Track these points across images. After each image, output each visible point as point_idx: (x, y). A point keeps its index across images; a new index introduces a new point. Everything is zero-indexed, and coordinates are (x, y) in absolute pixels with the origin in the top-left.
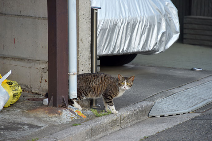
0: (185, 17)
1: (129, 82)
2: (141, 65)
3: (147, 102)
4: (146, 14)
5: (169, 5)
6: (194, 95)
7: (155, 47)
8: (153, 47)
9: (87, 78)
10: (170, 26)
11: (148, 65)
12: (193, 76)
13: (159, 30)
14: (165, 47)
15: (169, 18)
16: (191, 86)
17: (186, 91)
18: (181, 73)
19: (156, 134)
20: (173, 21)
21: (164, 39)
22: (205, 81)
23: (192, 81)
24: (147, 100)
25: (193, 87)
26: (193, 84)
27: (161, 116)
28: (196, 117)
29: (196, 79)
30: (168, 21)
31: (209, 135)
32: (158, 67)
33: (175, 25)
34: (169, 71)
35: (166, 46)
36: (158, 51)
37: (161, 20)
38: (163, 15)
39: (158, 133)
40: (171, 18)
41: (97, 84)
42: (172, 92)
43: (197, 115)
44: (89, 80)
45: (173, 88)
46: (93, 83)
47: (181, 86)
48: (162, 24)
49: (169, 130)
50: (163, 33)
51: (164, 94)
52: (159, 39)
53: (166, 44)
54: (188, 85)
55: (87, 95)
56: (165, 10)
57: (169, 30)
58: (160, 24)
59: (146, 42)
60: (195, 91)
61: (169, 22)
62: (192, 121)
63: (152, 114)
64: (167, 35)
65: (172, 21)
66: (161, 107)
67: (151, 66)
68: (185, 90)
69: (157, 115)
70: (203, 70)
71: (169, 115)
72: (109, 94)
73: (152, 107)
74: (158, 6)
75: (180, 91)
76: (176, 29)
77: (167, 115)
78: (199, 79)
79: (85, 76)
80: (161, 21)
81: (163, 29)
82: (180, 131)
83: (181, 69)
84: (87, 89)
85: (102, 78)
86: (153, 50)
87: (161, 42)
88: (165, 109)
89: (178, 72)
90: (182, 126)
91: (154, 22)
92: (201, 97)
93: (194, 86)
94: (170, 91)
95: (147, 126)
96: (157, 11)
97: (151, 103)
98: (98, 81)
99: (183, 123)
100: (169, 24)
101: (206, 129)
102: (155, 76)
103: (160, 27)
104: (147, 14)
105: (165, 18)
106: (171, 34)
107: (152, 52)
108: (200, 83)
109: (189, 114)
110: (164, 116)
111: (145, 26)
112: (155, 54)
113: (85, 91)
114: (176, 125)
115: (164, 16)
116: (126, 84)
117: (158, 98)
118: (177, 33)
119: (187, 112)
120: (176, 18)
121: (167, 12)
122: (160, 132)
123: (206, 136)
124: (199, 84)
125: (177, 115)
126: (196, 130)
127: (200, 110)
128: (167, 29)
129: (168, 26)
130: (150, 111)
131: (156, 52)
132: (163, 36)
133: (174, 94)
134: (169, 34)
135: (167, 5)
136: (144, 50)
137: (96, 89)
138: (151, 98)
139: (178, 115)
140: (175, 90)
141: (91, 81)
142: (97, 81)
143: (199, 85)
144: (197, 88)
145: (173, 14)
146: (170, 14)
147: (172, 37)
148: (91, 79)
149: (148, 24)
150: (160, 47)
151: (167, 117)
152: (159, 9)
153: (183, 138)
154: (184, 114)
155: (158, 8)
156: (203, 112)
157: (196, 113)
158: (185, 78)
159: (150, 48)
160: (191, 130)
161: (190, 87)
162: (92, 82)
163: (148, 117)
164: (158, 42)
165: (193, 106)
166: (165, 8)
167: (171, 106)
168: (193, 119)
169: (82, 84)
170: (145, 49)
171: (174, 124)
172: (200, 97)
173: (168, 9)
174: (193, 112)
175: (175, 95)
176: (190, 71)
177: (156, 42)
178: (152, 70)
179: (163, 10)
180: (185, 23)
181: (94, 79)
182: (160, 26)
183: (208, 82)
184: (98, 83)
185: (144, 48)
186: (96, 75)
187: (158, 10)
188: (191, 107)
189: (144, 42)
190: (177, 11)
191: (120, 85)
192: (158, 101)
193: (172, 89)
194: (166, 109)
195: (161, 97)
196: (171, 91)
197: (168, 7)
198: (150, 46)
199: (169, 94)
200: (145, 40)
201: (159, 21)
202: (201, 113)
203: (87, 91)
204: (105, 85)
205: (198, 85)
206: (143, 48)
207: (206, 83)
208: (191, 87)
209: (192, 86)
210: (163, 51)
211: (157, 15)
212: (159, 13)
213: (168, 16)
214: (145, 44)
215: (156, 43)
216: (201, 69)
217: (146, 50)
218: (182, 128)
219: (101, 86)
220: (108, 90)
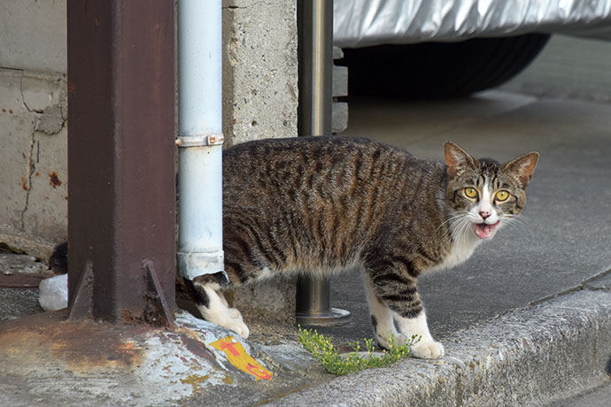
1: (505, 185)
2: (572, 96)
3: (602, 294)
9: (280, 165)
11: (607, 97)
24: (602, 284)
41: (336, 198)
44: (287, 174)
46: (314, 193)
55: (278, 258)
72: (397, 252)
79: (267, 150)
84: (278, 223)
85: (359, 164)
98: (340, 183)
113: (270, 237)
116: (487, 194)
136: (587, 11)
137: (328, 225)
141: (298, 183)
142: (334, 183)
148: (300, 170)
162: (304, 186)
169: (253, 197)
170: (593, 9)
181: (319, 167)
184: (337, 192)
185: (588, 4)
186: (330, 151)
191: (456, 202)
203: (280, 233)
204: (378, 205)
217: (598, 12)
219: (353, 206)
220: (394, 230)
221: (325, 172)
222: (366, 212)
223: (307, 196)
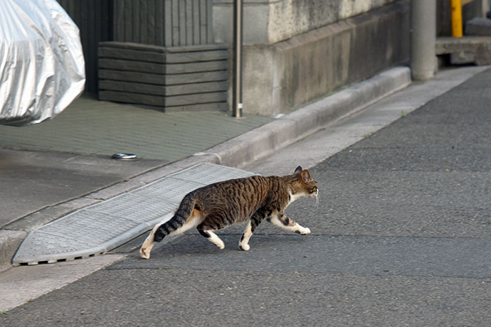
0: (100, 43)
2: (5, 148)
3: (9, 232)
4: (8, 37)
5: (60, 19)
6: (115, 215)
7: (31, 109)
8: (28, 110)
9: (227, 188)
10: (62, 63)
11: (19, 148)
12: (115, 172)
13: (39, 71)
14: (53, 109)
15: (60, 46)
16: (110, 193)
17: (97, 206)
18: (90, 166)
19: (25, 304)
20: (71, 54)
21: (51, 91)
22: (139, 182)
23: (112, 183)
24: (10, 227)
25: (114, 196)
26: (113, 190)
27: (40, 263)
28: (116, 263)
29: (120, 178)
30: (59, 53)
31: (140, 303)
32: (42, 152)
33: (74, 63)
34: (65, 161)
35: (56, 107)
36: (39, 118)
37: (44, 50)
38: (48, 40)
39: (29, 302)
40: (64, 46)
42: (67, 208)
43: (119, 257)
45: (70, 199)
47: (88, 194)
48: (45, 59)
49: (54, 295)
50: (49, 79)
51: (49, 213)
52: (39, 92)
53: (56, 104)
54: (103, 191)
56: (52, 30)
57: (62, 73)
58: (40, 59)
59: (11, 98)
60: (117, 205)
61: (61, 56)
62: (106, 272)
63: (20, 257)
64: (57, 84)
65: (67, 52)
66: (39, 243)
67: (27, 150)
68: (97, 203)
69: (32, 260)
70: (139, 157)
71: (59, 261)
73: (20, 242)
74: (34, 21)
75: (85, 205)
76: (77, 70)
77: (53, 259)
78: (127, 178)
80: (44, 54)
81: (49, 70)
82: (78, 297)
83: (91, 155)
86: (28, 117)
87: (45, 97)
88: (49, 247)
89: (84, 163)
90: (84, 285)
91: (27, 54)
92: (130, 218)
93: (115, 194)
94: (62, 205)
95: (6, 287)
96: (33, 30)
97: (18, 234)
99: (87, 277)
100: (62, 60)
101: (136, 289)
102: (32, 172)
103: (41, 66)
104: (11, 37)
105: (51, 47)
106: (66, 82)
107: (25, 120)
108: (129, 188)
109: (101, 257)
110: (46, 262)
111: (7, 63)
112: (32, 124)
114: (71, 282)
115: (50, 42)
117: (34, 223)
118: (80, 78)
119: (97, 252)
120: (75, 46)
121: (56, 33)
122: (35, 300)
123: (133, 306)
124: (127, 190)
125: (76, 258)
126: (112, 292)
127: (127, 246)
128: (56, 70)
129: (60, 64)
130: (17, 251)
131: (33, 119)
132: (49, 86)
133: (72, 212)
134: (61, 81)
135: (56, 19)
136: (7, 115)
138: (20, 223)
139: (78, 260)
140: (75, 204)
141: (235, 194)
143: (126, 192)
144: (121, 197)
145: (69, 38)
146: (62, 38)
147: (69, 87)
148: (233, 188)
149: (13, 58)
150: (44, 110)
151: (53, 265)
152: (37, 26)
153: (83, 312)
154: (91, 256)
155: (34, 24)
156: (132, 251)
157: (117, 253)
158: (98, 175)
159: (20, 110)
160: (103, 293)
161: (107, 197)
162: (237, 195)
163: (11, 266)
164: (38, 99)
165: (110, 239)
166: (51, 25)
167: (63, 240)
168: (108, 268)
170: (9, 114)
171: (66, 281)
172: (127, 217)
173: (58, 27)
174: (111, 251)
175: (73, 216)
176: (109, 160)
177: (33, 98)
178: (28, 159)
179: (46, 30)
180: (102, 58)
182: (41, 63)
183: (147, 183)
185: (7, 112)
187: (36, 29)
188: (107, 241)
189: (6, 99)
190: (78, 31)
192: (35, 228)
193: (68, 201)
194: (52, 247)
195: (42, 219)
196: (66, 205)
197: (58, 23)
198: (21, 106)
199: (59, 214)
200: (8, 94)
201: (39, 53)
202: (127, 253)
203: (234, 213)
205: (123, 191)
206: (4, 111)
207: (141, 186)
208: (109, 195)
209: (112, 195)
210: (49, 118)
211: (34, 41)
212: (38, 36)
213: (59, 42)
214: (10, 102)
215: (34, 101)
216: (134, 156)
217: (12, 115)
218: (84, 289)
219: (255, 196)
220: (272, 201)
221: (243, 188)
222: (260, 197)
223: (239, 200)
